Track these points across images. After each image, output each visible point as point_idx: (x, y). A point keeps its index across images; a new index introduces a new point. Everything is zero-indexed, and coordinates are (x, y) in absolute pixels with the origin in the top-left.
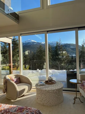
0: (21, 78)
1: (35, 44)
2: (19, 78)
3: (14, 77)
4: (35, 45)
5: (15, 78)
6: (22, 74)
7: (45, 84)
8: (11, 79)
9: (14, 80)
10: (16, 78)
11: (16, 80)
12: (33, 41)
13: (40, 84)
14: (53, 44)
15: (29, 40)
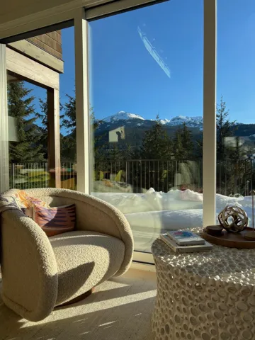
0: (79, 206)
1: (139, 125)
2: (73, 209)
3: (51, 199)
4: (139, 127)
5: (52, 205)
6: (87, 192)
7: (208, 244)
8: (28, 208)
9: (45, 214)
10: (56, 208)
11: (53, 216)
12: (133, 116)
13: (182, 244)
14: (195, 124)
15: (122, 114)
